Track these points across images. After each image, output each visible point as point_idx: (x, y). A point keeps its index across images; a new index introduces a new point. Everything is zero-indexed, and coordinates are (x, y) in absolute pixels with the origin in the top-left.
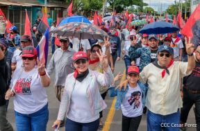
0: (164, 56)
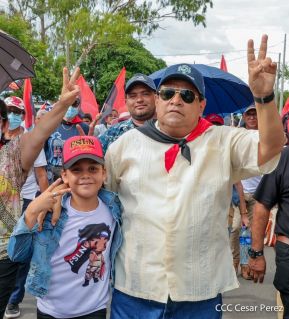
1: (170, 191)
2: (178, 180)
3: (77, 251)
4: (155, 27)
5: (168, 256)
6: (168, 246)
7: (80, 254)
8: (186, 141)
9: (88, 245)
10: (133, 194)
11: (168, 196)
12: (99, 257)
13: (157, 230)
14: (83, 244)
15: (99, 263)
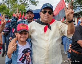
0: (47, 13)
1: (46, 38)
2: (48, 35)
3: (22, 57)
4: (29, 6)
5: (47, 57)
6: (47, 54)
7: (23, 58)
8: (49, 24)
9: (25, 55)
10: (36, 39)
11: (46, 40)
12: (29, 57)
13: (44, 50)
14: (23, 55)
15: (29, 59)
